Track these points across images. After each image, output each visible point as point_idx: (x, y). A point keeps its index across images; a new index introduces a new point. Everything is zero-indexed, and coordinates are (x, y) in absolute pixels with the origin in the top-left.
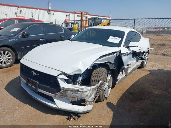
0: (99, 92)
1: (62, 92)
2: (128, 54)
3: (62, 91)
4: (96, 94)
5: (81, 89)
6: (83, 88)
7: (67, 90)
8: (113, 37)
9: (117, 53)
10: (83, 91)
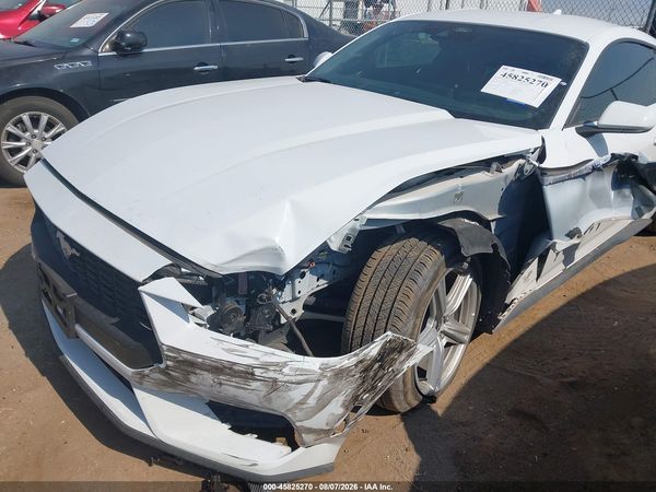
0: (374, 387)
1: (167, 367)
2: (588, 174)
3: (169, 363)
4: (356, 398)
5: (265, 366)
6: (277, 364)
7: (192, 364)
8: (518, 71)
9: (521, 161)
10: (275, 381)
